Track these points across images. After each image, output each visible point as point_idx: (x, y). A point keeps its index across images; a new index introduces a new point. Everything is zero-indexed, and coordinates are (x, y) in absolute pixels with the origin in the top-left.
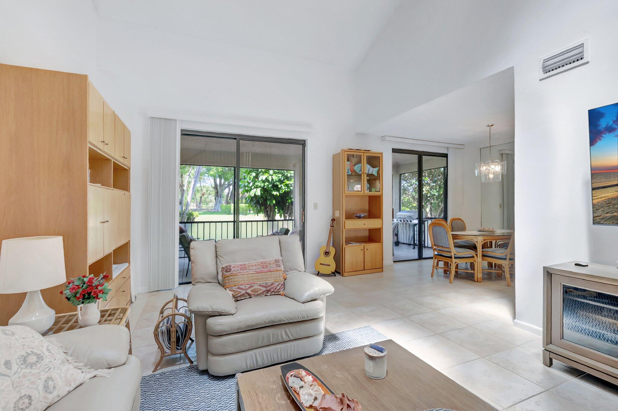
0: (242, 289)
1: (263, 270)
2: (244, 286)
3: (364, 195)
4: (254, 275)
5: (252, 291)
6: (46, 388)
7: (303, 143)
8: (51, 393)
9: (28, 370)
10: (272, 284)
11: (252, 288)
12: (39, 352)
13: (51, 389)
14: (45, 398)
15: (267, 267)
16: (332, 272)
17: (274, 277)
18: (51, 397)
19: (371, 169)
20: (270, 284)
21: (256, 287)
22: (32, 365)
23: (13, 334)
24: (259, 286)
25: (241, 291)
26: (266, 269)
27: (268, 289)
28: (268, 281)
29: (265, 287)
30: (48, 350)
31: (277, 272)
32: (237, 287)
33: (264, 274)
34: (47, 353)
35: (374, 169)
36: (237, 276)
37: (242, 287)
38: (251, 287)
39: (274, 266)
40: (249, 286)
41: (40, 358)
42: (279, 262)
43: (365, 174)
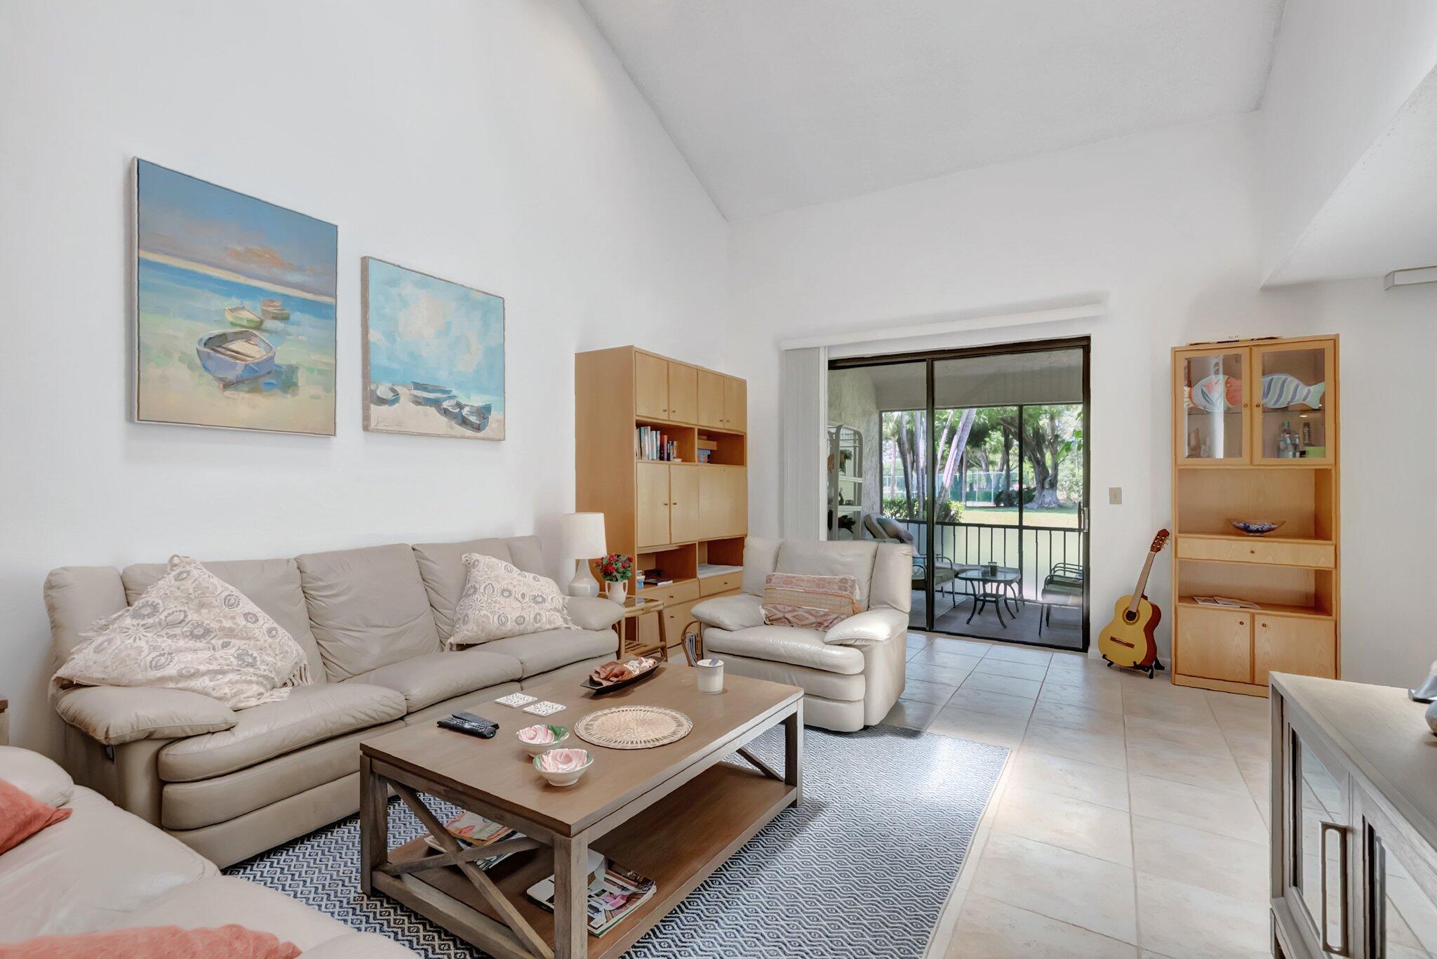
0: (779, 611)
1: (817, 590)
2: (782, 606)
3: (1252, 467)
4: (801, 594)
5: (794, 617)
6: (535, 618)
7: (1084, 343)
8: (536, 623)
9: (533, 605)
10: (826, 614)
11: (795, 614)
12: (545, 597)
13: (538, 621)
14: (533, 624)
15: (823, 587)
16: (1135, 663)
17: (831, 604)
18: (537, 625)
19: (1303, 390)
20: (822, 613)
21: (800, 612)
22: (537, 603)
23: (511, 572)
24: (806, 612)
25: (777, 612)
26: (822, 590)
27: (819, 620)
28: (821, 608)
29: (815, 616)
30: (552, 599)
31: (837, 598)
32: (772, 605)
33: (816, 596)
34: (550, 600)
35: (1312, 388)
36: (774, 591)
37: (779, 607)
38: (794, 611)
39: (836, 587)
40: (790, 609)
41: (544, 600)
42: (847, 584)
43: (1255, 409)
